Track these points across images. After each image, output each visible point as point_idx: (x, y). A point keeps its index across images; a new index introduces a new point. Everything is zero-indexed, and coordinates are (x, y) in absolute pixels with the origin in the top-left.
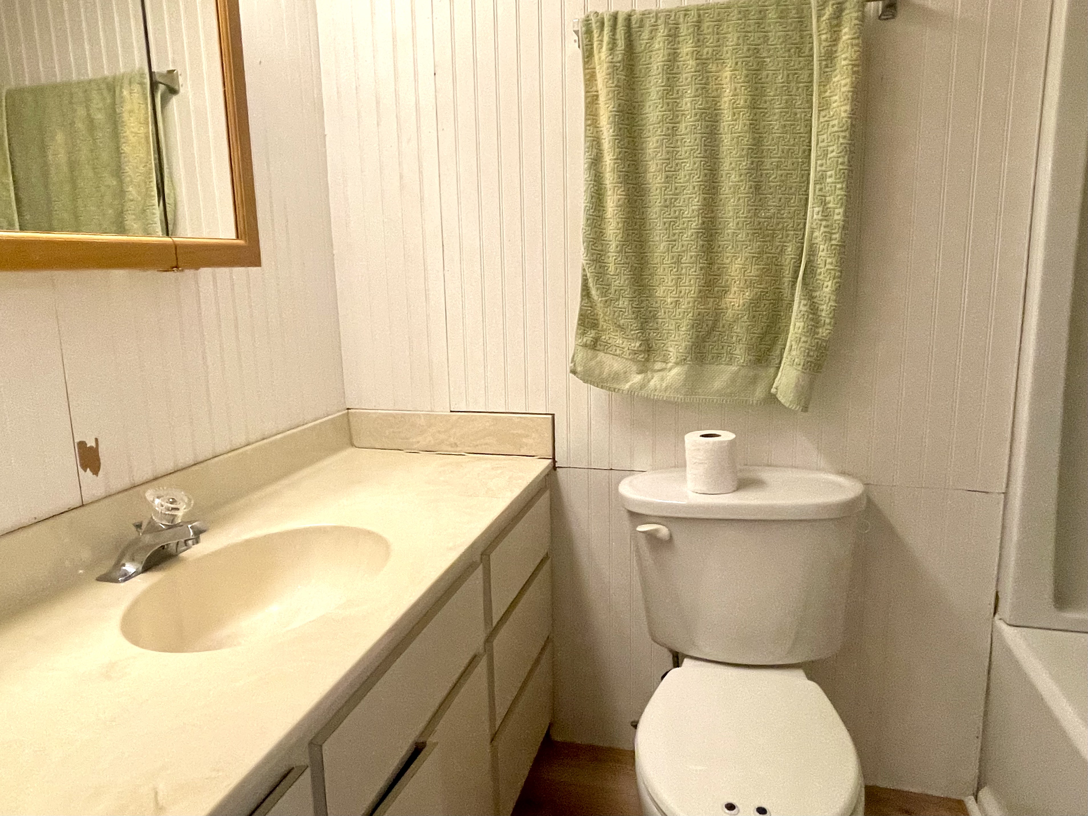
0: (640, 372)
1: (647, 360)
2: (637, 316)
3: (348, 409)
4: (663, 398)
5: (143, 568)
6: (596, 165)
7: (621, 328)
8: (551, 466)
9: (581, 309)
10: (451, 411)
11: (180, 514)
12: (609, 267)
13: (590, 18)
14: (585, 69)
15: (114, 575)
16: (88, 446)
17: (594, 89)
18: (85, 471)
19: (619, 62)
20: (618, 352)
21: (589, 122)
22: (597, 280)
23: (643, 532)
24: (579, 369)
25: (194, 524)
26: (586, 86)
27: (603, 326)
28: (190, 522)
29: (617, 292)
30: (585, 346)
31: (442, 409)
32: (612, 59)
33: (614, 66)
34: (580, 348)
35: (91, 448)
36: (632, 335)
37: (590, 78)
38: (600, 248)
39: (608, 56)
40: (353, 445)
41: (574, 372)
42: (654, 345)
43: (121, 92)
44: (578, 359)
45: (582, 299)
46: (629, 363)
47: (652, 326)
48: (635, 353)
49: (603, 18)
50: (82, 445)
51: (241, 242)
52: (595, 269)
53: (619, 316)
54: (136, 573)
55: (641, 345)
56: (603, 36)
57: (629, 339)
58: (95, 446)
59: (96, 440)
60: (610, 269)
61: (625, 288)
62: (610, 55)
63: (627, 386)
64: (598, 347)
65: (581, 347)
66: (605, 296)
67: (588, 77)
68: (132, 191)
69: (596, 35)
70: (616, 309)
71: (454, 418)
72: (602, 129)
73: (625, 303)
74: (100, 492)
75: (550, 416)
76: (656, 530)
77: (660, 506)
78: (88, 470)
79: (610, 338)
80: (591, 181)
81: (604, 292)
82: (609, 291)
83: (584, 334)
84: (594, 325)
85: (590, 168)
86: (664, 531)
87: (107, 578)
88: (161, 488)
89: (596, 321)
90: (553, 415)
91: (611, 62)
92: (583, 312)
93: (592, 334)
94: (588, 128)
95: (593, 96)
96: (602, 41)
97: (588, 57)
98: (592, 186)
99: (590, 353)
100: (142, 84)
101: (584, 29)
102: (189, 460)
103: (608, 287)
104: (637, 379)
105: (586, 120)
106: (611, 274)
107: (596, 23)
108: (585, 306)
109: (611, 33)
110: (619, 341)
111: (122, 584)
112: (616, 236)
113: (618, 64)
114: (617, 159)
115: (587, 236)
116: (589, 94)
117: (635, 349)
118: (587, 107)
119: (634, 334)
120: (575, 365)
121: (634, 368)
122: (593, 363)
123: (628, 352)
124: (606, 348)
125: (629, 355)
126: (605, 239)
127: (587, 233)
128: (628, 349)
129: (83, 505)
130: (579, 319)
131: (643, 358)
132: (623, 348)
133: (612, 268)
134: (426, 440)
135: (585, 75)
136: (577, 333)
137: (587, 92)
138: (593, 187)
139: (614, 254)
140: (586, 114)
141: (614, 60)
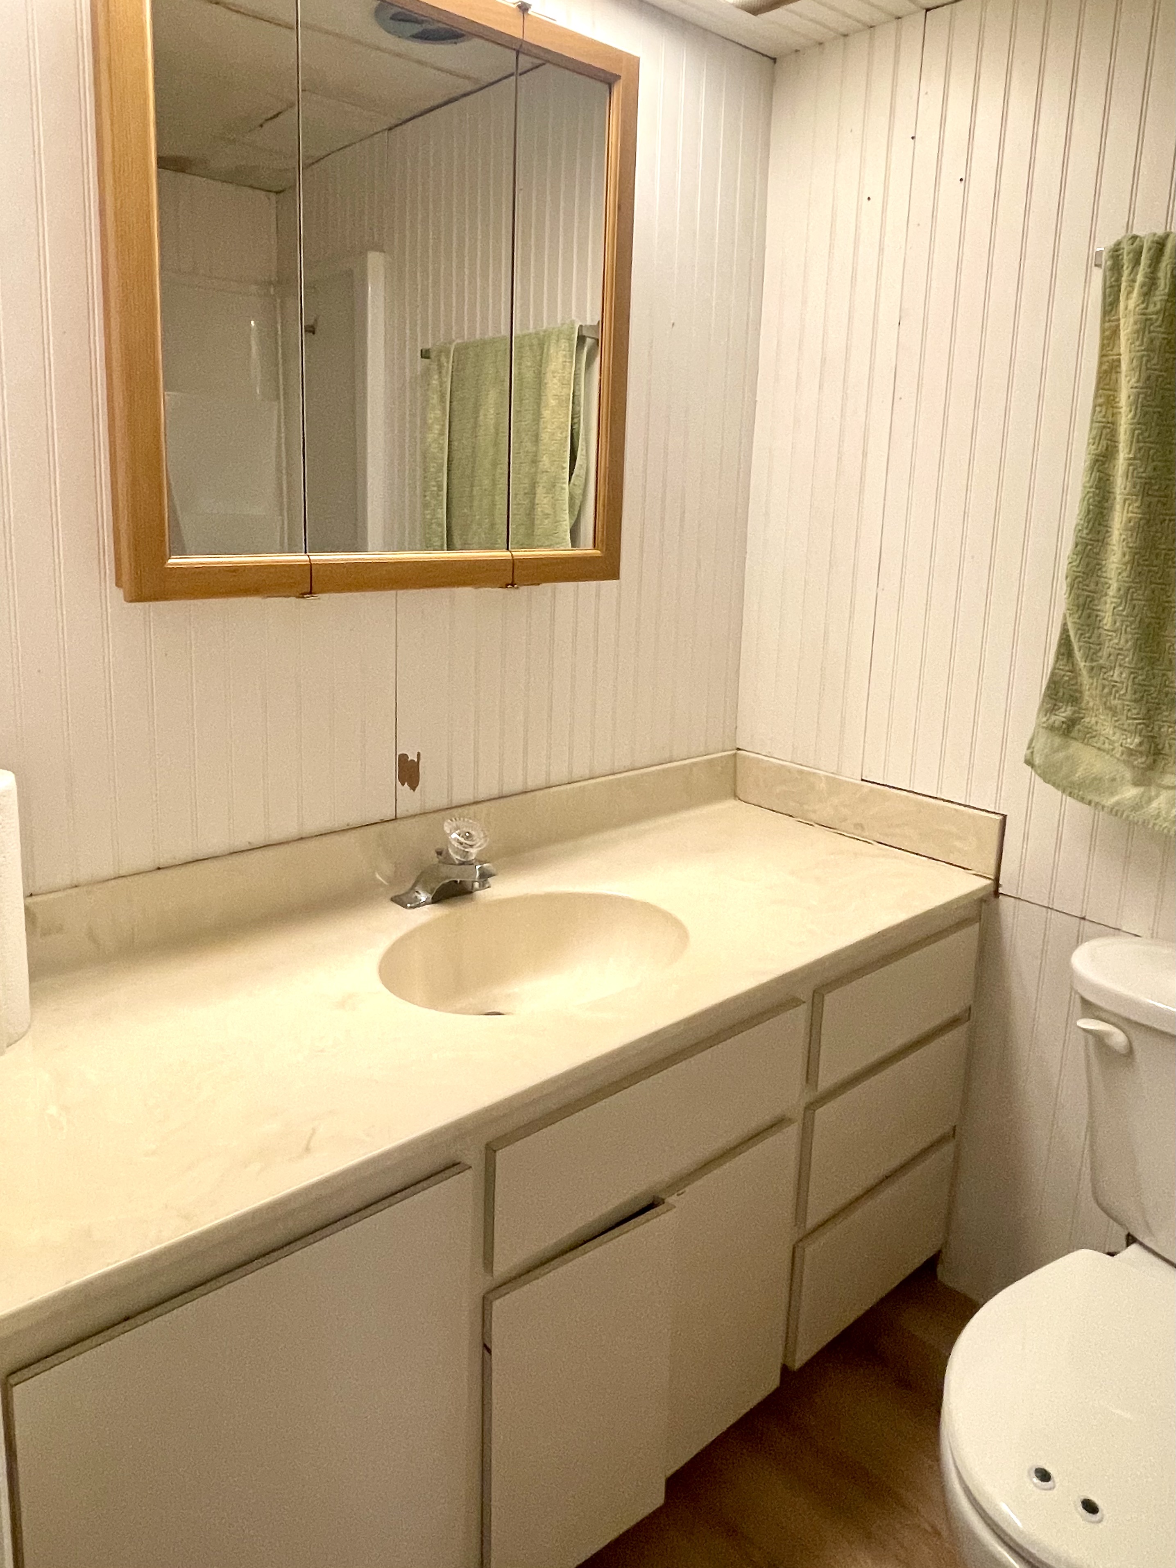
0: (1136, 784)
1: (1152, 767)
2: (1143, 696)
3: (739, 749)
4: (1169, 832)
5: (433, 898)
6: (1104, 464)
7: (1113, 711)
8: (992, 889)
9: (1053, 674)
10: (863, 780)
11: (474, 851)
12: (1104, 618)
13: (1122, 246)
14: (1103, 321)
15: (404, 899)
16: (409, 759)
17: (1115, 351)
18: (403, 785)
19: (1157, 313)
20: (1107, 746)
21: (1101, 400)
22: (1082, 634)
23: (1084, 1030)
24: (1037, 761)
25: (485, 865)
26: (1103, 347)
27: (1088, 702)
28: (481, 862)
29: (1112, 658)
30: (1052, 728)
31: (851, 774)
32: (1146, 308)
33: (1147, 320)
34: (1041, 730)
35: (412, 761)
36: (1129, 725)
37: (1110, 337)
38: (1092, 587)
39: (1138, 305)
40: (736, 796)
41: (1029, 762)
42: (1167, 745)
43: (548, 350)
44: (1038, 745)
45: (1057, 659)
46: (1122, 768)
47: (1166, 716)
48: (1130, 752)
49: (1142, 247)
50: (403, 758)
51: (597, 552)
52: (1079, 618)
53: (1110, 693)
54: (426, 903)
55: (1141, 744)
56: (1137, 274)
57: (1125, 730)
58: (416, 760)
59: (419, 754)
60: (1105, 622)
61: (1125, 653)
62: (1143, 303)
63: (1113, 800)
64: (1074, 734)
65: (1044, 730)
66: (1092, 660)
67: (1107, 333)
68: (545, 461)
69: (1126, 273)
70: (1106, 683)
71: (866, 790)
72: (1120, 410)
73: (1124, 675)
74: (415, 808)
75: (999, 818)
76: (1108, 1034)
77: (1118, 998)
78: (406, 784)
79: (1097, 723)
80: (1091, 487)
81: (1091, 656)
82: (1100, 654)
83: (1053, 710)
84: (1074, 699)
85: (1092, 469)
86: (1118, 1038)
87: (399, 901)
88: (462, 819)
89: (1077, 695)
90: (1005, 817)
91: (1144, 314)
92: (1057, 679)
93: (1065, 713)
94: (1098, 409)
95: (1113, 360)
96: (1134, 281)
97: (1111, 304)
98: (1091, 495)
99: (1058, 741)
100: (570, 339)
101: (1109, 263)
102: (518, 786)
103: (1098, 647)
104: (1130, 793)
105: (1096, 397)
106: (1106, 628)
107: (1129, 253)
108: (1062, 670)
109: (1149, 270)
110: (1109, 731)
111: (410, 911)
112: (1120, 574)
113: (1154, 317)
114: (1134, 458)
115: (1075, 569)
116: (1105, 359)
117: (1131, 747)
118: (1100, 380)
119: (1133, 724)
120: (1032, 753)
121: (1128, 775)
122: (1061, 755)
123: (1121, 749)
124: (1088, 736)
125: (1122, 754)
126: (1104, 575)
127: (1074, 564)
128: (1121, 745)
129: (396, 819)
130: (1048, 687)
131: (1142, 763)
132: (1114, 742)
133: (1107, 621)
134: (825, 812)
135: (1103, 330)
136: (1040, 710)
137: (1102, 356)
138: (1093, 497)
139: (1115, 600)
140: (1098, 388)
141: (1149, 311)
